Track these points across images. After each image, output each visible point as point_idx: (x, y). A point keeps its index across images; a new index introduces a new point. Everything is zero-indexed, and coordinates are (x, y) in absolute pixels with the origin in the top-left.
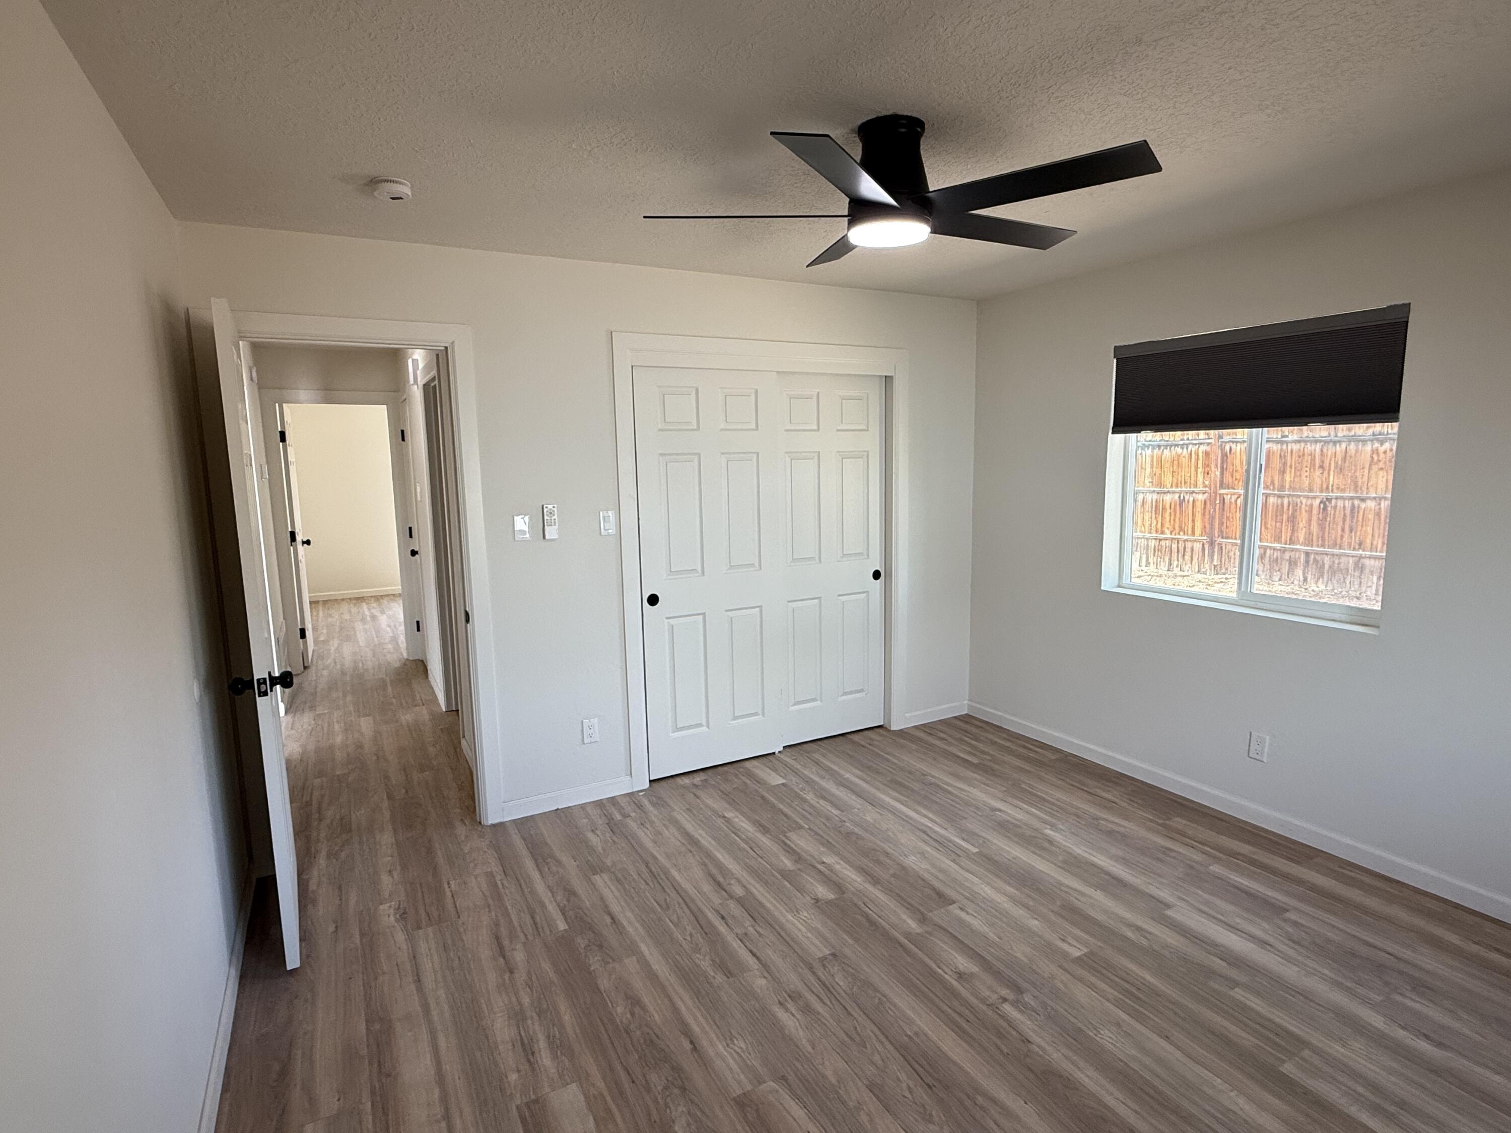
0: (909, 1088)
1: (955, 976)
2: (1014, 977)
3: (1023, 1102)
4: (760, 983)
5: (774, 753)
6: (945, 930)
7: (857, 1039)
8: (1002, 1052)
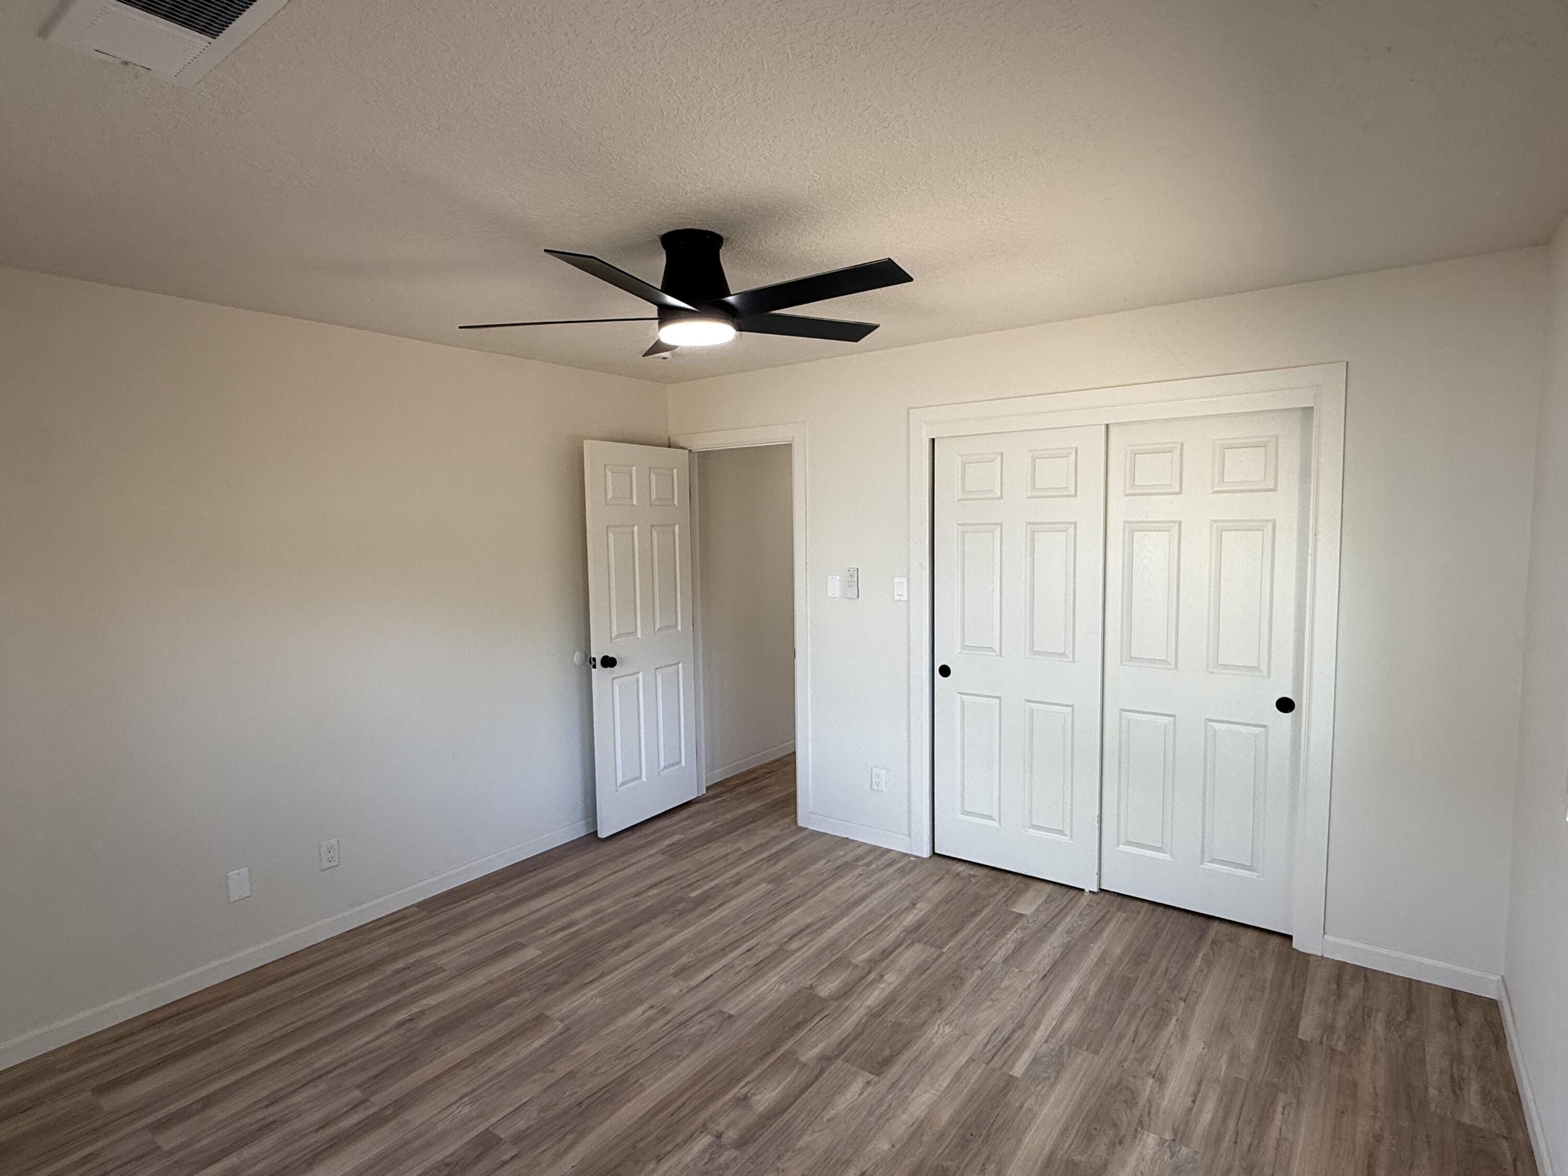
0: (576, 1093)
1: (740, 1095)
2: (761, 1141)
3: (573, 1164)
4: (675, 990)
5: (1083, 890)
6: (817, 1078)
7: (623, 1055)
8: (637, 1142)
